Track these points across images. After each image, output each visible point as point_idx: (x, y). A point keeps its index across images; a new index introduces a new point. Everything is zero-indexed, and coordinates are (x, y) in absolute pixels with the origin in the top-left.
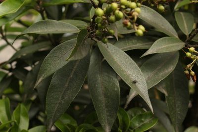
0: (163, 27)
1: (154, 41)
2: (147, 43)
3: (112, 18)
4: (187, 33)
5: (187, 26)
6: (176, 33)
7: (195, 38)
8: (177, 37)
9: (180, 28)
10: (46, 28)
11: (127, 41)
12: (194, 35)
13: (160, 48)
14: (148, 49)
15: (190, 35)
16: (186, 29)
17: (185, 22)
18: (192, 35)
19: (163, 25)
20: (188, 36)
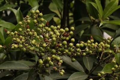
0: (76, 66)
1: (72, 73)
2: (67, 75)
3: (48, 65)
4: (89, 69)
5: (90, 65)
6: (83, 70)
7: (94, 72)
8: (84, 72)
9: (86, 66)
10: (11, 66)
11: (56, 74)
12: (93, 71)
13: (74, 78)
14: (67, 79)
15: (91, 71)
16: (89, 67)
17: (88, 62)
18: (92, 71)
19: (76, 65)
20: (90, 71)
